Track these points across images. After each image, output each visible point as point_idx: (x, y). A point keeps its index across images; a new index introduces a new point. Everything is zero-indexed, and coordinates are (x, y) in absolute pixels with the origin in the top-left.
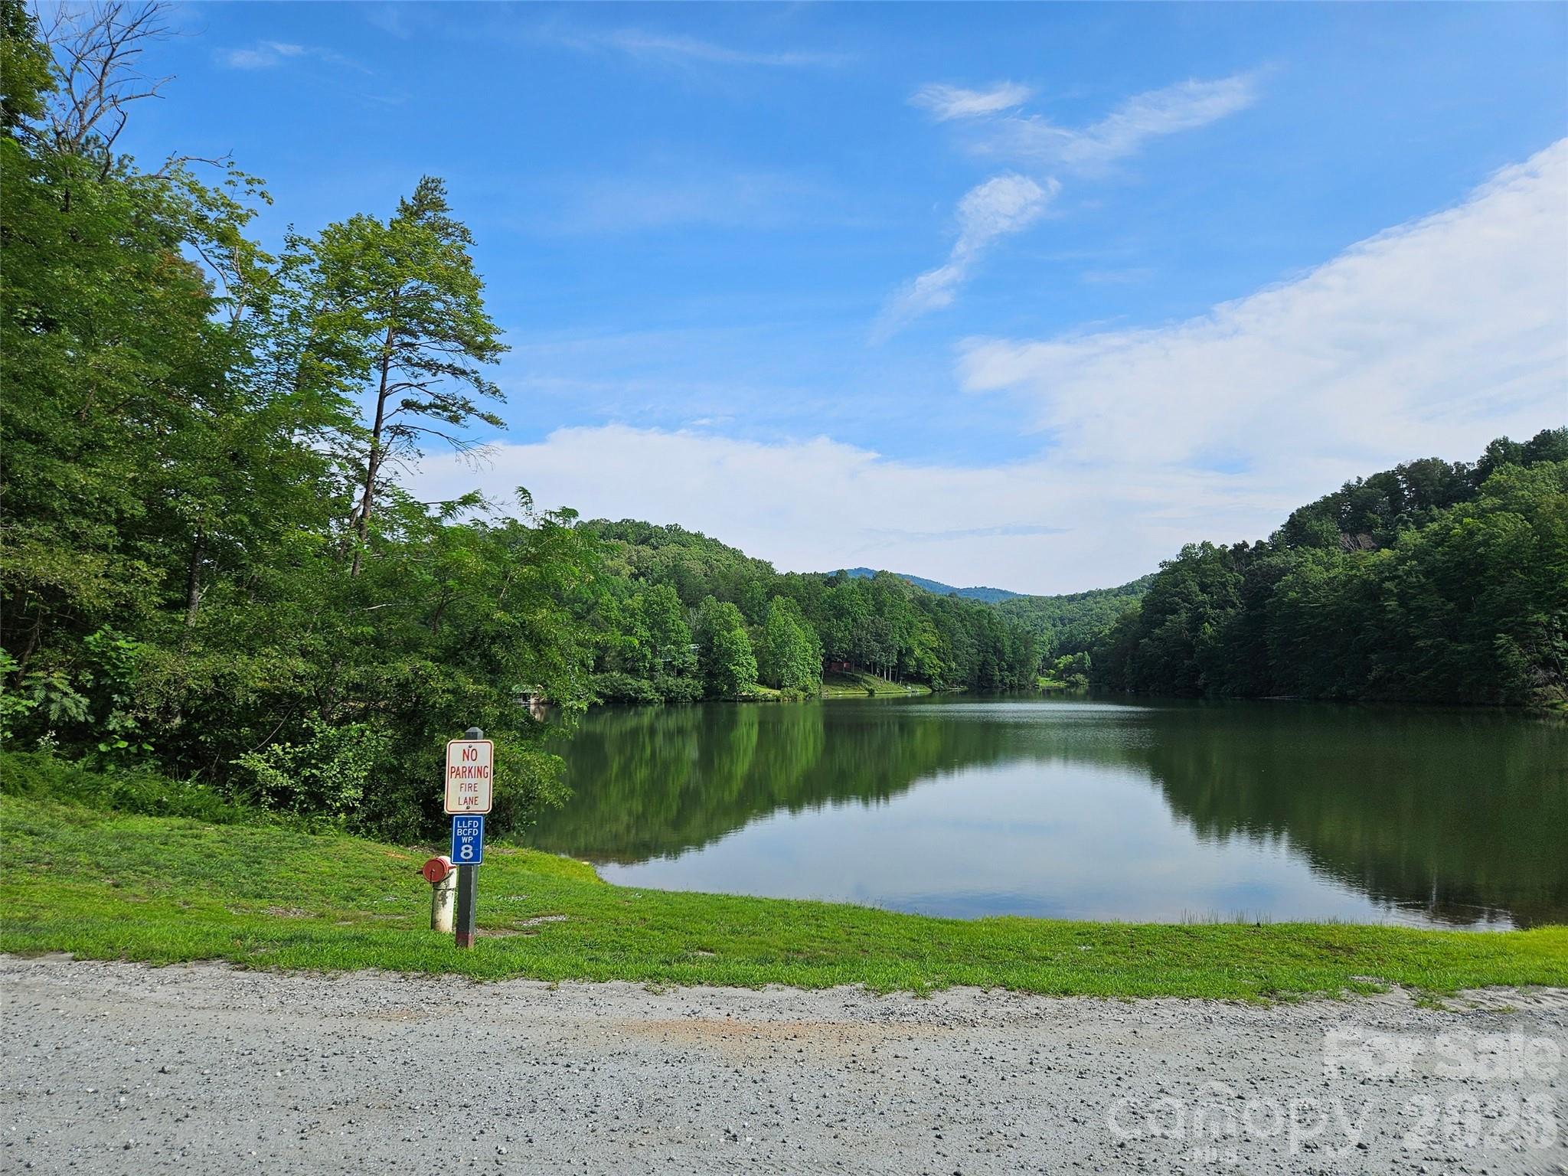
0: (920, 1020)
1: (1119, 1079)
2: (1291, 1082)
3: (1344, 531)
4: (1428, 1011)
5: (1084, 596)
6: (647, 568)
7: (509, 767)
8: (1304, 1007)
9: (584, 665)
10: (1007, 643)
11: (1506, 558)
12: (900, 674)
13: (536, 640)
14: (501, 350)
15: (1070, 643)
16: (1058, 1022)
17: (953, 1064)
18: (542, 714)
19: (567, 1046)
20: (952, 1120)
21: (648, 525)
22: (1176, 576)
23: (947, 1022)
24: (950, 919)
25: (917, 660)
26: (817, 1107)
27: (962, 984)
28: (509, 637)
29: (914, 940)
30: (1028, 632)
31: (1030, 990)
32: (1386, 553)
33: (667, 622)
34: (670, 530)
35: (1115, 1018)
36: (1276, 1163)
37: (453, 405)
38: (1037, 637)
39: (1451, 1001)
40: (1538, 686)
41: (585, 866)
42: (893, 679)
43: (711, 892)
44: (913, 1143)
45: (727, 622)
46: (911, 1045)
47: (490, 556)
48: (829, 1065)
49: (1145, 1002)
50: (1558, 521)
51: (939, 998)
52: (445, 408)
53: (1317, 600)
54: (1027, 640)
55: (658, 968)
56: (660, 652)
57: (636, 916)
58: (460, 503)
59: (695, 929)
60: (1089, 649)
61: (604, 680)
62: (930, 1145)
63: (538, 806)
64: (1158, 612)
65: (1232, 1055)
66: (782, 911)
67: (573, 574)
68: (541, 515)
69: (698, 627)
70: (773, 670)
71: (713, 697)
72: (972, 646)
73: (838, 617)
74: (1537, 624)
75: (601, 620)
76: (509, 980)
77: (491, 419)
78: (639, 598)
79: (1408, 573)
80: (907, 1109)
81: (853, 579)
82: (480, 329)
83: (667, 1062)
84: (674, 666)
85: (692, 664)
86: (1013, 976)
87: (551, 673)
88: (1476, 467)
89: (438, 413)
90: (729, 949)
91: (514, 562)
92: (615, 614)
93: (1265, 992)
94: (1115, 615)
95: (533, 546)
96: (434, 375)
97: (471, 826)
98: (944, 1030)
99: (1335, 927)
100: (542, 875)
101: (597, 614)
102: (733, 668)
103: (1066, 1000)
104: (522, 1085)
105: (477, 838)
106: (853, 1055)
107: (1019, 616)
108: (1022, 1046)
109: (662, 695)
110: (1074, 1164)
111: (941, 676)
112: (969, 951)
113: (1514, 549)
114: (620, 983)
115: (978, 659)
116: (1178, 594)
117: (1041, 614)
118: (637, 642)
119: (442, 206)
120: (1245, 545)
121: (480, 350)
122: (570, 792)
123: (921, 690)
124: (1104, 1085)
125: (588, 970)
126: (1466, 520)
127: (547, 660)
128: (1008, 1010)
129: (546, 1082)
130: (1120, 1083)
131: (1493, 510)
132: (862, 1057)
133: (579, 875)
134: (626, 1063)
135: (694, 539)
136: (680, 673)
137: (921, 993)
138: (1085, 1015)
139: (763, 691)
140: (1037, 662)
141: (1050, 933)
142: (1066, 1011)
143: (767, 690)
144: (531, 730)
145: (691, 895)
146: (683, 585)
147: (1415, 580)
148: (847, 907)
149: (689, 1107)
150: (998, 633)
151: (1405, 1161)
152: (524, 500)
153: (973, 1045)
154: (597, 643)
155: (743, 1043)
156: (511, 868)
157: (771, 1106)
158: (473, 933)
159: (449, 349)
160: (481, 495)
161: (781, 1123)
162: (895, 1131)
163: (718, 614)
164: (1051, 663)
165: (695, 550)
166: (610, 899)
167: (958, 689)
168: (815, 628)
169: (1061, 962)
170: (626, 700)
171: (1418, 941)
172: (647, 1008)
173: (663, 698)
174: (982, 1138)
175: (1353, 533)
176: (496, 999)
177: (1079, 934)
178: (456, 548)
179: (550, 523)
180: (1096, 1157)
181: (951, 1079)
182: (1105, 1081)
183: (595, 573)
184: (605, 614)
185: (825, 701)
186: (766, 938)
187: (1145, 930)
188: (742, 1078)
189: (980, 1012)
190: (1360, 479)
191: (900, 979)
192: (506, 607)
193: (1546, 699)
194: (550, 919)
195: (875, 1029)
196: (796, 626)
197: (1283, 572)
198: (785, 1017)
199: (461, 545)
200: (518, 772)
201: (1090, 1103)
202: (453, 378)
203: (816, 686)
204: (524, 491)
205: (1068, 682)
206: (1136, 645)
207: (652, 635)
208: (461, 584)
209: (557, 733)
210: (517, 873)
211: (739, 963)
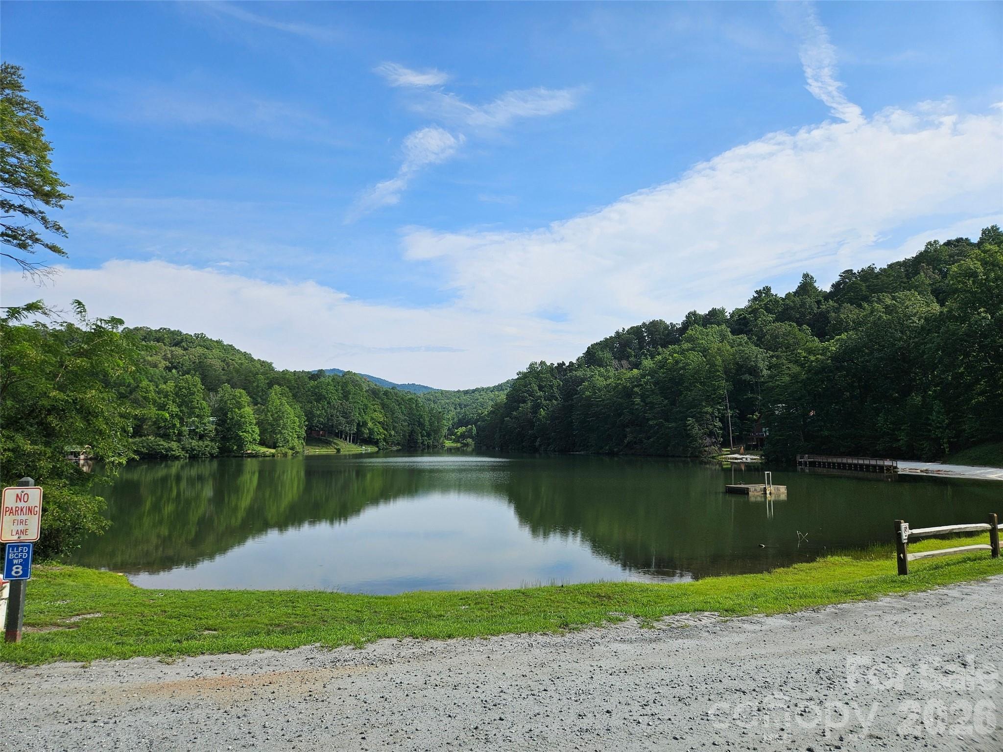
0: (357, 663)
1: (478, 687)
2: (573, 678)
3: (615, 358)
4: (646, 630)
5: (474, 391)
6: (179, 363)
7: (59, 506)
8: (583, 633)
9: (125, 431)
10: (427, 419)
11: (693, 376)
12: (358, 438)
13: (86, 413)
14: (64, 198)
15: (464, 419)
16: (444, 655)
17: (376, 689)
18: (89, 466)
19: (95, 707)
20: (373, 726)
21: (181, 333)
22: (526, 381)
23: (374, 663)
24: (383, 595)
25: (369, 429)
26: (282, 729)
27: (385, 637)
28: (63, 410)
29: (358, 611)
30: (440, 413)
31: (428, 637)
32: (635, 371)
33: (193, 402)
34: (197, 337)
35: (478, 649)
36: (562, 728)
37: (22, 235)
38: (445, 416)
39: (658, 623)
40: (706, 447)
41: (120, 576)
42: (353, 442)
43: (217, 589)
44: (347, 745)
45: (238, 402)
46: (350, 680)
47: (47, 349)
48: (293, 700)
49: (495, 638)
50: (718, 357)
51: (370, 647)
52: (15, 237)
53: (600, 397)
54: (439, 417)
55: (171, 645)
56: (186, 422)
57: (158, 610)
58: (24, 309)
59: (203, 615)
60: (475, 424)
61: (142, 442)
62: (357, 744)
63: (82, 535)
64: (515, 402)
65: (543, 665)
66: (269, 599)
67: (118, 366)
68: (93, 321)
69: (216, 406)
70: (271, 436)
71: (226, 454)
72: (405, 420)
73: (318, 401)
74: (706, 413)
75: (141, 399)
76: (49, 663)
77: (54, 248)
78: (171, 384)
79: (646, 383)
80: (344, 723)
81: (329, 376)
82: (46, 181)
83: (173, 711)
84: (197, 432)
85: (210, 431)
86: (417, 630)
87: (97, 437)
88: (681, 326)
89: (9, 241)
90: (228, 628)
91: (69, 355)
92: (152, 395)
93: (562, 626)
94: (491, 403)
95: (85, 344)
96: (7, 211)
97: (22, 551)
98: (372, 668)
99: (603, 584)
100: (84, 584)
101: (139, 395)
102: (241, 434)
103: (449, 641)
104: (56, 740)
105: (26, 560)
106: (310, 691)
107: (435, 402)
108: (421, 673)
109: (187, 453)
110: (448, 743)
111: (385, 440)
112: (394, 615)
113: (697, 372)
114: (140, 659)
115: (408, 429)
116: (526, 391)
117: (447, 401)
118: (168, 415)
119: (20, 87)
120: (563, 364)
121: (47, 197)
122: (110, 523)
123: (371, 449)
124: (468, 692)
125: (115, 651)
126: (675, 355)
127: (95, 427)
128: (413, 651)
129: (75, 736)
130: (478, 690)
131: (688, 350)
132: (316, 691)
133: (115, 583)
134: (141, 715)
135: (215, 344)
136: (202, 437)
137: (358, 645)
138: (460, 650)
139: (263, 450)
140: (445, 431)
141: (444, 600)
142: (449, 648)
143: (266, 449)
144: (78, 479)
145: (202, 592)
146: (206, 376)
147: (649, 387)
148: (315, 593)
149: (188, 740)
150: (422, 413)
151: (630, 717)
152: (79, 310)
153: (390, 676)
154: (137, 415)
155: (232, 692)
156: (59, 581)
157: (249, 733)
158: (20, 631)
159: (20, 193)
160: (43, 304)
161: (256, 743)
162: (335, 738)
163: (231, 397)
164: (453, 432)
165: (216, 352)
166: (138, 599)
167: (395, 448)
168: (301, 408)
169: (449, 617)
170: (158, 456)
171: (644, 590)
172: (161, 675)
173: (188, 455)
174: (391, 735)
175: (620, 359)
176: (38, 678)
177: (461, 599)
178: (19, 342)
179: (101, 327)
180: (461, 737)
181: (374, 699)
182: (470, 690)
183: (136, 365)
184: (144, 395)
185: (306, 456)
186: (256, 618)
187: (500, 594)
188: (230, 716)
189: (395, 654)
190: (624, 329)
191: (346, 638)
192: (61, 388)
193: (710, 454)
194: (88, 616)
195: (326, 673)
196: (288, 406)
197: (583, 380)
198: (264, 670)
199: (24, 340)
200: (66, 510)
201: (459, 705)
202: (23, 215)
203: (301, 446)
204: (79, 303)
205: (462, 443)
206: (502, 421)
207: (180, 411)
208: (23, 370)
209: (101, 480)
210: (64, 584)
211: (233, 637)
